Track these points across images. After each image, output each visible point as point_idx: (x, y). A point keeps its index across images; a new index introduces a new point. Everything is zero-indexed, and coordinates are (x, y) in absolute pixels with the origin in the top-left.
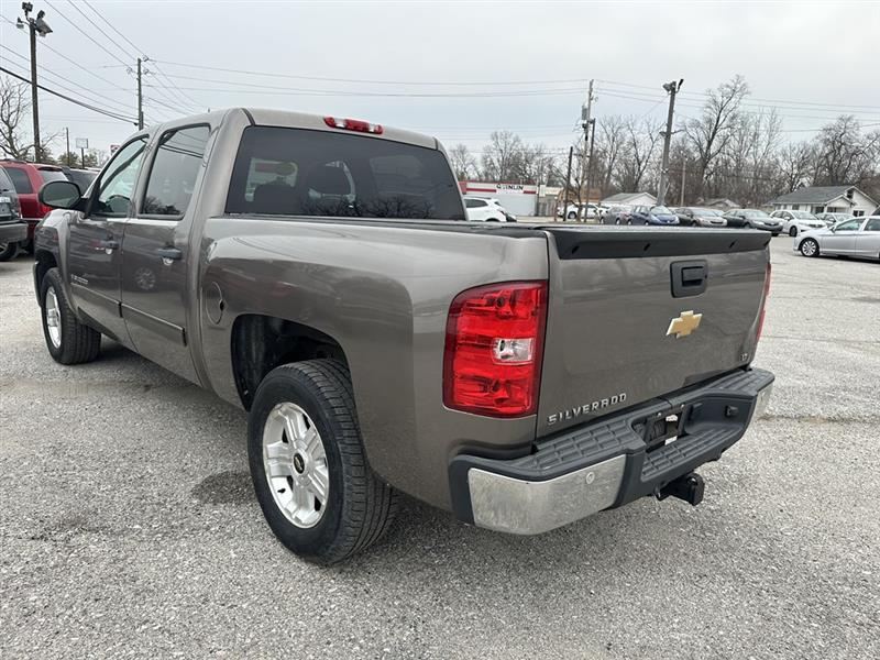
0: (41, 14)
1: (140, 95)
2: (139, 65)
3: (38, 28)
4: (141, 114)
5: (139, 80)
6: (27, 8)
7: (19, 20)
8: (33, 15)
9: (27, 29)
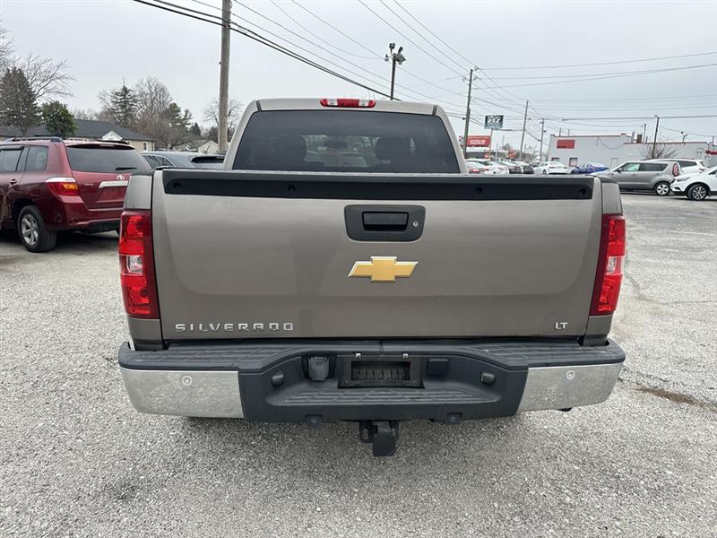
0: (401, 49)
1: (469, 97)
2: (471, 74)
3: (398, 59)
4: (469, 110)
5: (470, 85)
6: (392, 47)
7: (387, 56)
8: (396, 51)
9: (391, 60)
